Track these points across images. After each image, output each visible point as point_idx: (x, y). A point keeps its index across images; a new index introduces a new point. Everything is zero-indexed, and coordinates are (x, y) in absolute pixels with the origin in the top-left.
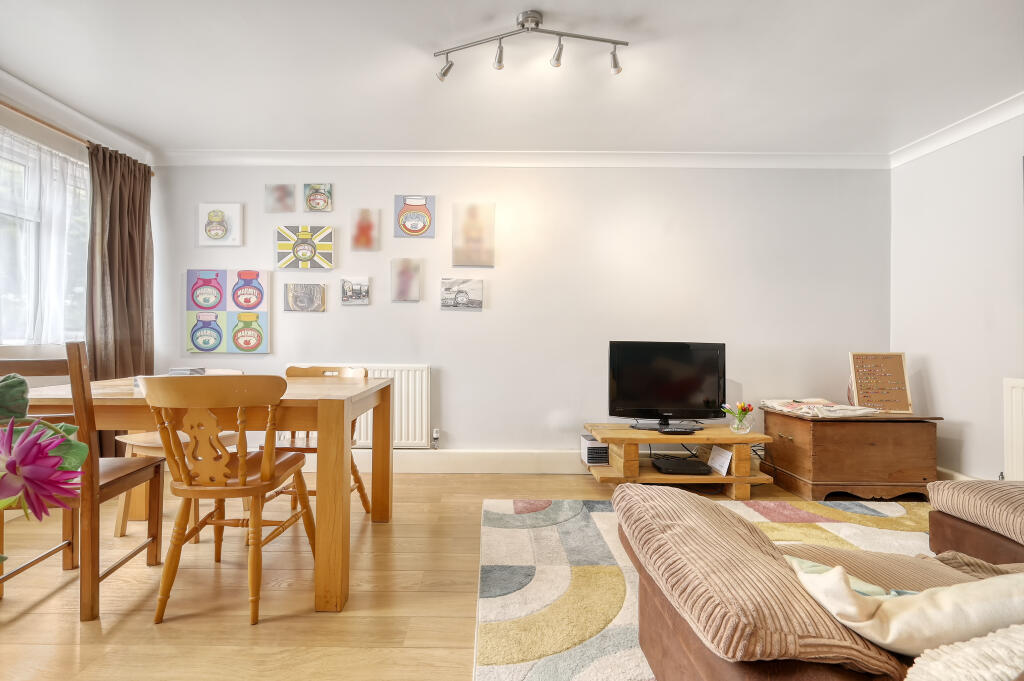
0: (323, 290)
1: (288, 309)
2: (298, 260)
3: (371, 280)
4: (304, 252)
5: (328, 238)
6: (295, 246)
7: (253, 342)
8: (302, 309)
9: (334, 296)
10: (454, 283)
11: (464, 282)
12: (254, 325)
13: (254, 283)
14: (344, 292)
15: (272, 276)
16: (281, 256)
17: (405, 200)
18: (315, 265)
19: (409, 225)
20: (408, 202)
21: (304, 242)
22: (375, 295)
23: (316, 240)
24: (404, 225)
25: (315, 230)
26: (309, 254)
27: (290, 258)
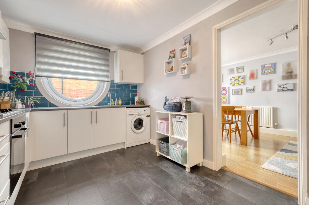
0: (242, 90)
1: (233, 94)
2: (235, 84)
3: (254, 87)
4: (237, 82)
5: (243, 78)
6: (235, 81)
7: (225, 101)
8: (236, 94)
9: (244, 91)
10: (282, 85)
11: (286, 84)
12: (225, 98)
13: (225, 90)
14: (247, 90)
15: (229, 88)
16: (231, 83)
17: (264, 66)
18: (239, 84)
19: (266, 72)
20: (265, 66)
21: (237, 80)
22: (256, 90)
23: (239, 79)
24: (264, 72)
25: (239, 77)
26: (238, 82)
27: (233, 84)
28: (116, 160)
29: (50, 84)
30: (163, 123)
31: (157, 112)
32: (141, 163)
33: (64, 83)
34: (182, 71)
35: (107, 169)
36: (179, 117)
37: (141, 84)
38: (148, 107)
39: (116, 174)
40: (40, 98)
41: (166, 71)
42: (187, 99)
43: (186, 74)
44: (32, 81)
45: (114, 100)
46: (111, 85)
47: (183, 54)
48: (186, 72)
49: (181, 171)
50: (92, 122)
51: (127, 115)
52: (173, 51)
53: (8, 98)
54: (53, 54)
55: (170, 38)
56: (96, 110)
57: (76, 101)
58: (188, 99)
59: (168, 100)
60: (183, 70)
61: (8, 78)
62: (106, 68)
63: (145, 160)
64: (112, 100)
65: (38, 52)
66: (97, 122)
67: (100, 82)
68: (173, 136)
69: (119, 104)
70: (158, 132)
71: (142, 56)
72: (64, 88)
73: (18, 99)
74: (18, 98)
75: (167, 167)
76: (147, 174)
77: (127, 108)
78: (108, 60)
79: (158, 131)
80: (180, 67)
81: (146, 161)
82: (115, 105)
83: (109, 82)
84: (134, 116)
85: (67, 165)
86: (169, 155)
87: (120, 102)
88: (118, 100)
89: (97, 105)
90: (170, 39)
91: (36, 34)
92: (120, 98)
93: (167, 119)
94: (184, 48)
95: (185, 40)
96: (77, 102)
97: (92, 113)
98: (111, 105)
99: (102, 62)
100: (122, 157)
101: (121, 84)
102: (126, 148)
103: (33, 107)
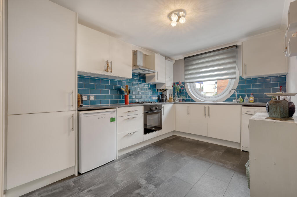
29: (194, 87)
40: (187, 96)
44: (182, 87)
45: (243, 98)
46: (239, 82)
50: (205, 115)
51: (243, 114)
61: (172, 86)
62: (233, 65)
64: (240, 97)
66: (209, 116)
67: (231, 79)
69: (251, 101)
74: (177, 96)
83: (236, 78)
87: (252, 99)
88: (249, 96)
89: (224, 101)
91: (185, 58)
92: (252, 94)
97: (205, 108)
98: (236, 103)
99: (230, 60)
101: (248, 79)
102: (241, 150)
103: (183, 101)
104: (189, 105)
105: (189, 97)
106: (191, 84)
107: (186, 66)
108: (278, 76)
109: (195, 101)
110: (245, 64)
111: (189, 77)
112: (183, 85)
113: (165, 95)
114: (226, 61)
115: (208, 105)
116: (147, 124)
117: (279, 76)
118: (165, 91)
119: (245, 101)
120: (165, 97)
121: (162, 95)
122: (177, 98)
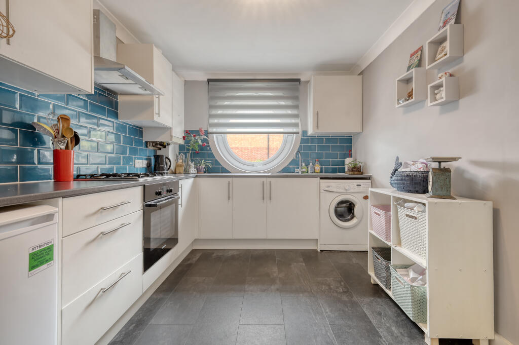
28: (292, 266)
29: (224, 142)
30: (379, 215)
31: (370, 191)
32: (329, 285)
33: (271, 139)
34: (436, 94)
35: (272, 277)
36: (411, 205)
37: (358, 134)
38: (369, 179)
39: (278, 290)
40: (213, 160)
41: (398, 100)
42: (440, 162)
43: (444, 100)
44: (204, 140)
45: (307, 165)
46: (302, 140)
47: (439, 52)
48: (443, 95)
49: (408, 337)
50: (263, 198)
51: (322, 191)
52: (416, 52)
53: (181, 161)
54: (227, 103)
55: (412, 22)
56: (269, 179)
57: (253, 166)
58: (442, 163)
59: (401, 164)
60: (436, 92)
61: (182, 138)
62: (295, 112)
63: (340, 283)
64: (304, 165)
65: (213, 103)
66: (270, 199)
67: (287, 135)
68: (398, 248)
69: (316, 171)
70: (373, 232)
71: (360, 77)
72: (270, 146)
73: (192, 163)
74: (192, 161)
75: (380, 314)
76: (327, 310)
77: (321, 178)
78: (296, 98)
79: (372, 230)
80: (429, 86)
81: (341, 285)
82: (307, 172)
83: (298, 133)
84: (333, 195)
85: (230, 254)
86: (390, 289)
87: (318, 167)
88: (314, 164)
89: (280, 172)
90: (412, 24)
91: (209, 81)
92: (318, 161)
93: (386, 208)
94: (441, 37)
95: (446, 15)
96: (255, 167)
98: (300, 173)
100: (304, 264)
101: (319, 136)
102: (319, 251)
103: (205, 172)
104: (230, 179)
105: (217, 163)
106: (219, 136)
107: (211, 98)
108: (344, 136)
109: (230, 172)
110: (317, 112)
111: (216, 121)
112: (205, 137)
113: (166, 158)
114: (282, 103)
115: (268, 179)
116: (152, 237)
117: (346, 136)
118: (165, 147)
119: (309, 172)
120: (166, 162)
121: (157, 158)
122: (192, 165)
